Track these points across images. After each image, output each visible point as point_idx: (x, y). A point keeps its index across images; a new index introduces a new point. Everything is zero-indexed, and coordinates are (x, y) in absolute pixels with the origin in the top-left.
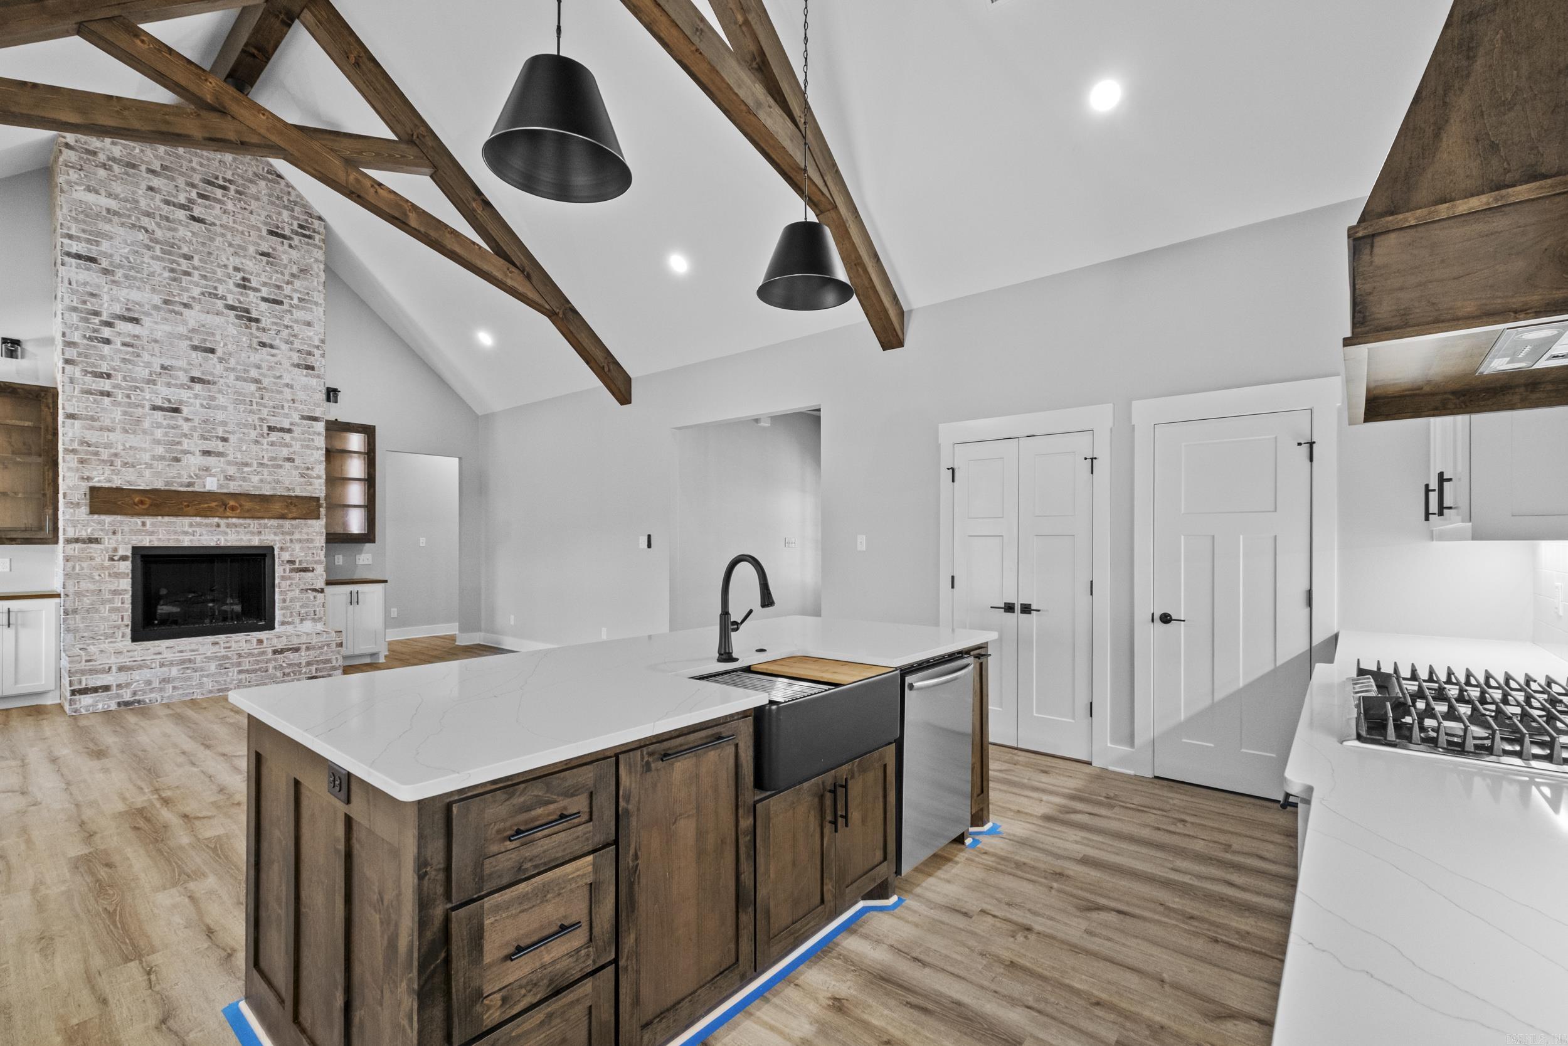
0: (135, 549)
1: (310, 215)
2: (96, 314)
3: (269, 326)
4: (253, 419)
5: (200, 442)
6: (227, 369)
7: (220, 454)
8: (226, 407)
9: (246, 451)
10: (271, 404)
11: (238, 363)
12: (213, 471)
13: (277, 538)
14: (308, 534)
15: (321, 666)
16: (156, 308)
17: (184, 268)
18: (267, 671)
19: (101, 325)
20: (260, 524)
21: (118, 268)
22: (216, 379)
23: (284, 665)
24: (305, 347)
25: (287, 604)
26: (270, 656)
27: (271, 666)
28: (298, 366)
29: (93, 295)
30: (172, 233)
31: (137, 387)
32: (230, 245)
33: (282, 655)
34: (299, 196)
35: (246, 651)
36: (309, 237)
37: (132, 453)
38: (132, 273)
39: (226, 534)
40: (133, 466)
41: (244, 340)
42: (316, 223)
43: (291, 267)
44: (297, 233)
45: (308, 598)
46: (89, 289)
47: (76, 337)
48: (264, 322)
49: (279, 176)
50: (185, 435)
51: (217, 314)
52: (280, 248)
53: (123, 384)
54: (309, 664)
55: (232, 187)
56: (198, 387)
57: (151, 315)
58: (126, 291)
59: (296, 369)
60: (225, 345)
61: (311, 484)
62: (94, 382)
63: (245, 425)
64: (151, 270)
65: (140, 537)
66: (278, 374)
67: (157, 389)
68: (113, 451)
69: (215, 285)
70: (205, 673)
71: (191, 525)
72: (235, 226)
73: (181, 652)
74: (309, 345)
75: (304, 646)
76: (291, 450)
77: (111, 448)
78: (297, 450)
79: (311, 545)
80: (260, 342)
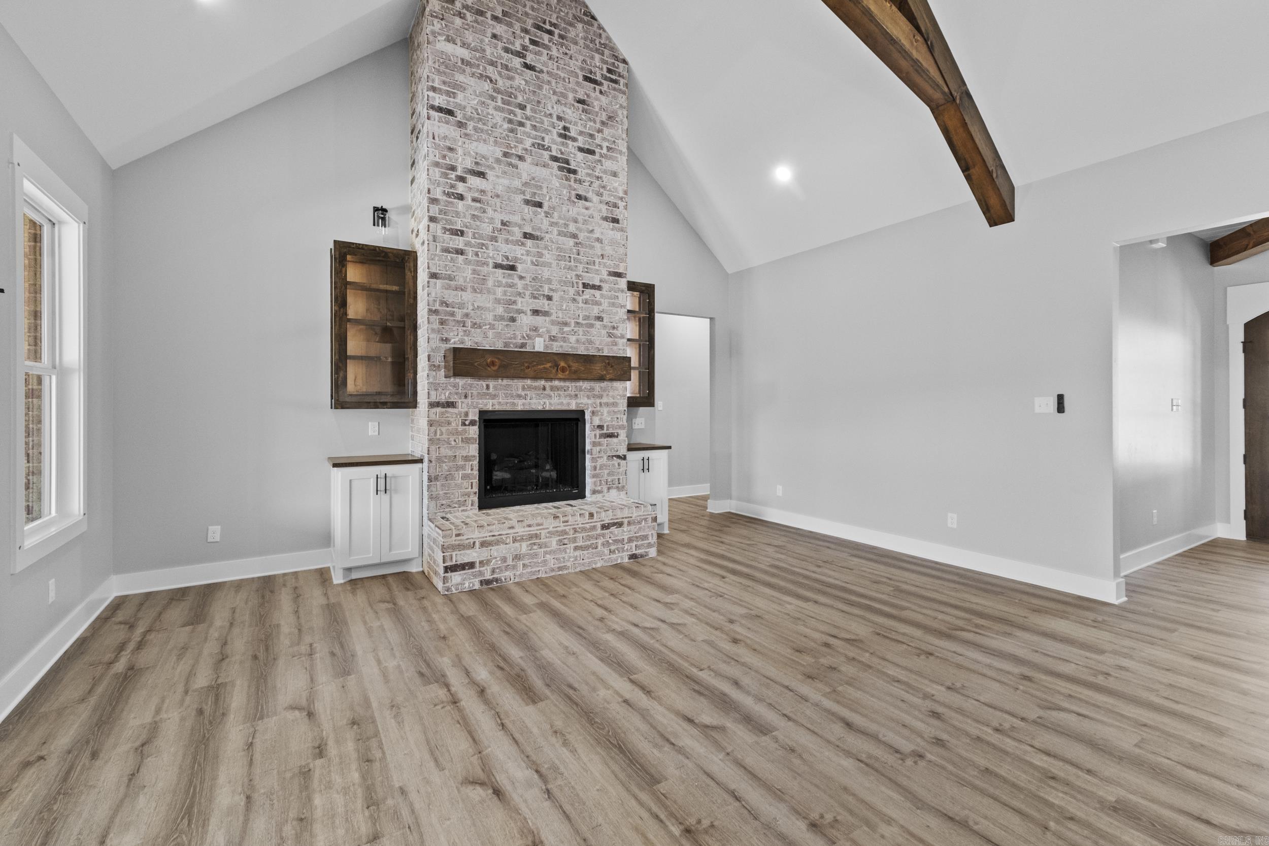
0: (482, 413)
1: (616, 58)
2: (453, 168)
3: (583, 178)
4: (571, 275)
5: (531, 301)
6: (552, 224)
7: (546, 314)
8: (551, 264)
9: (566, 310)
10: (585, 259)
11: (560, 217)
12: (541, 330)
13: (590, 402)
14: (613, 397)
15: (640, 543)
16: (498, 161)
17: (519, 119)
18: (596, 548)
19: (456, 181)
20: (576, 387)
21: (469, 121)
22: (543, 235)
23: (610, 541)
24: (612, 199)
25: (598, 471)
26: (599, 531)
27: (600, 541)
28: (606, 219)
29: (451, 149)
30: (510, 82)
31: (483, 245)
32: (555, 93)
33: (608, 531)
34: (608, 38)
35: (580, 526)
36: (615, 82)
37: (479, 312)
38: (480, 126)
39: (550, 396)
40: (480, 327)
41: (565, 192)
42: (621, 65)
43: (601, 114)
44: (606, 78)
45: (613, 465)
46: (448, 144)
47: (438, 194)
48: (580, 173)
49: (593, 18)
50: (519, 294)
51: (544, 166)
52: (593, 95)
53: (473, 241)
54: (630, 540)
55: (557, 31)
56: (529, 242)
57: (494, 168)
58: (475, 144)
59: (605, 222)
60: (550, 198)
61: (616, 345)
62: (451, 239)
63: (565, 283)
64: (495, 121)
65: (485, 401)
66: (591, 228)
67: (498, 246)
68: (465, 311)
69: (543, 135)
70: (548, 549)
71: (523, 388)
72: (559, 72)
73: (529, 526)
74: (615, 196)
75: (626, 521)
76: (601, 308)
77: (463, 308)
78: (605, 308)
79: (616, 409)
80: (577, 195)
